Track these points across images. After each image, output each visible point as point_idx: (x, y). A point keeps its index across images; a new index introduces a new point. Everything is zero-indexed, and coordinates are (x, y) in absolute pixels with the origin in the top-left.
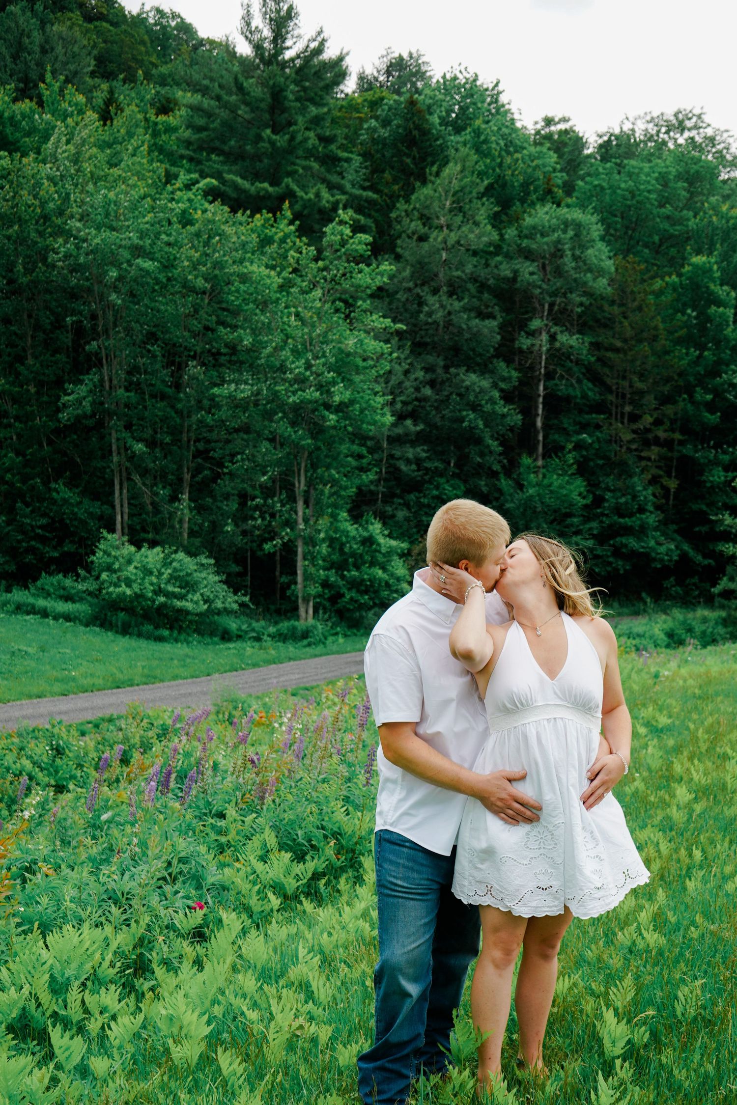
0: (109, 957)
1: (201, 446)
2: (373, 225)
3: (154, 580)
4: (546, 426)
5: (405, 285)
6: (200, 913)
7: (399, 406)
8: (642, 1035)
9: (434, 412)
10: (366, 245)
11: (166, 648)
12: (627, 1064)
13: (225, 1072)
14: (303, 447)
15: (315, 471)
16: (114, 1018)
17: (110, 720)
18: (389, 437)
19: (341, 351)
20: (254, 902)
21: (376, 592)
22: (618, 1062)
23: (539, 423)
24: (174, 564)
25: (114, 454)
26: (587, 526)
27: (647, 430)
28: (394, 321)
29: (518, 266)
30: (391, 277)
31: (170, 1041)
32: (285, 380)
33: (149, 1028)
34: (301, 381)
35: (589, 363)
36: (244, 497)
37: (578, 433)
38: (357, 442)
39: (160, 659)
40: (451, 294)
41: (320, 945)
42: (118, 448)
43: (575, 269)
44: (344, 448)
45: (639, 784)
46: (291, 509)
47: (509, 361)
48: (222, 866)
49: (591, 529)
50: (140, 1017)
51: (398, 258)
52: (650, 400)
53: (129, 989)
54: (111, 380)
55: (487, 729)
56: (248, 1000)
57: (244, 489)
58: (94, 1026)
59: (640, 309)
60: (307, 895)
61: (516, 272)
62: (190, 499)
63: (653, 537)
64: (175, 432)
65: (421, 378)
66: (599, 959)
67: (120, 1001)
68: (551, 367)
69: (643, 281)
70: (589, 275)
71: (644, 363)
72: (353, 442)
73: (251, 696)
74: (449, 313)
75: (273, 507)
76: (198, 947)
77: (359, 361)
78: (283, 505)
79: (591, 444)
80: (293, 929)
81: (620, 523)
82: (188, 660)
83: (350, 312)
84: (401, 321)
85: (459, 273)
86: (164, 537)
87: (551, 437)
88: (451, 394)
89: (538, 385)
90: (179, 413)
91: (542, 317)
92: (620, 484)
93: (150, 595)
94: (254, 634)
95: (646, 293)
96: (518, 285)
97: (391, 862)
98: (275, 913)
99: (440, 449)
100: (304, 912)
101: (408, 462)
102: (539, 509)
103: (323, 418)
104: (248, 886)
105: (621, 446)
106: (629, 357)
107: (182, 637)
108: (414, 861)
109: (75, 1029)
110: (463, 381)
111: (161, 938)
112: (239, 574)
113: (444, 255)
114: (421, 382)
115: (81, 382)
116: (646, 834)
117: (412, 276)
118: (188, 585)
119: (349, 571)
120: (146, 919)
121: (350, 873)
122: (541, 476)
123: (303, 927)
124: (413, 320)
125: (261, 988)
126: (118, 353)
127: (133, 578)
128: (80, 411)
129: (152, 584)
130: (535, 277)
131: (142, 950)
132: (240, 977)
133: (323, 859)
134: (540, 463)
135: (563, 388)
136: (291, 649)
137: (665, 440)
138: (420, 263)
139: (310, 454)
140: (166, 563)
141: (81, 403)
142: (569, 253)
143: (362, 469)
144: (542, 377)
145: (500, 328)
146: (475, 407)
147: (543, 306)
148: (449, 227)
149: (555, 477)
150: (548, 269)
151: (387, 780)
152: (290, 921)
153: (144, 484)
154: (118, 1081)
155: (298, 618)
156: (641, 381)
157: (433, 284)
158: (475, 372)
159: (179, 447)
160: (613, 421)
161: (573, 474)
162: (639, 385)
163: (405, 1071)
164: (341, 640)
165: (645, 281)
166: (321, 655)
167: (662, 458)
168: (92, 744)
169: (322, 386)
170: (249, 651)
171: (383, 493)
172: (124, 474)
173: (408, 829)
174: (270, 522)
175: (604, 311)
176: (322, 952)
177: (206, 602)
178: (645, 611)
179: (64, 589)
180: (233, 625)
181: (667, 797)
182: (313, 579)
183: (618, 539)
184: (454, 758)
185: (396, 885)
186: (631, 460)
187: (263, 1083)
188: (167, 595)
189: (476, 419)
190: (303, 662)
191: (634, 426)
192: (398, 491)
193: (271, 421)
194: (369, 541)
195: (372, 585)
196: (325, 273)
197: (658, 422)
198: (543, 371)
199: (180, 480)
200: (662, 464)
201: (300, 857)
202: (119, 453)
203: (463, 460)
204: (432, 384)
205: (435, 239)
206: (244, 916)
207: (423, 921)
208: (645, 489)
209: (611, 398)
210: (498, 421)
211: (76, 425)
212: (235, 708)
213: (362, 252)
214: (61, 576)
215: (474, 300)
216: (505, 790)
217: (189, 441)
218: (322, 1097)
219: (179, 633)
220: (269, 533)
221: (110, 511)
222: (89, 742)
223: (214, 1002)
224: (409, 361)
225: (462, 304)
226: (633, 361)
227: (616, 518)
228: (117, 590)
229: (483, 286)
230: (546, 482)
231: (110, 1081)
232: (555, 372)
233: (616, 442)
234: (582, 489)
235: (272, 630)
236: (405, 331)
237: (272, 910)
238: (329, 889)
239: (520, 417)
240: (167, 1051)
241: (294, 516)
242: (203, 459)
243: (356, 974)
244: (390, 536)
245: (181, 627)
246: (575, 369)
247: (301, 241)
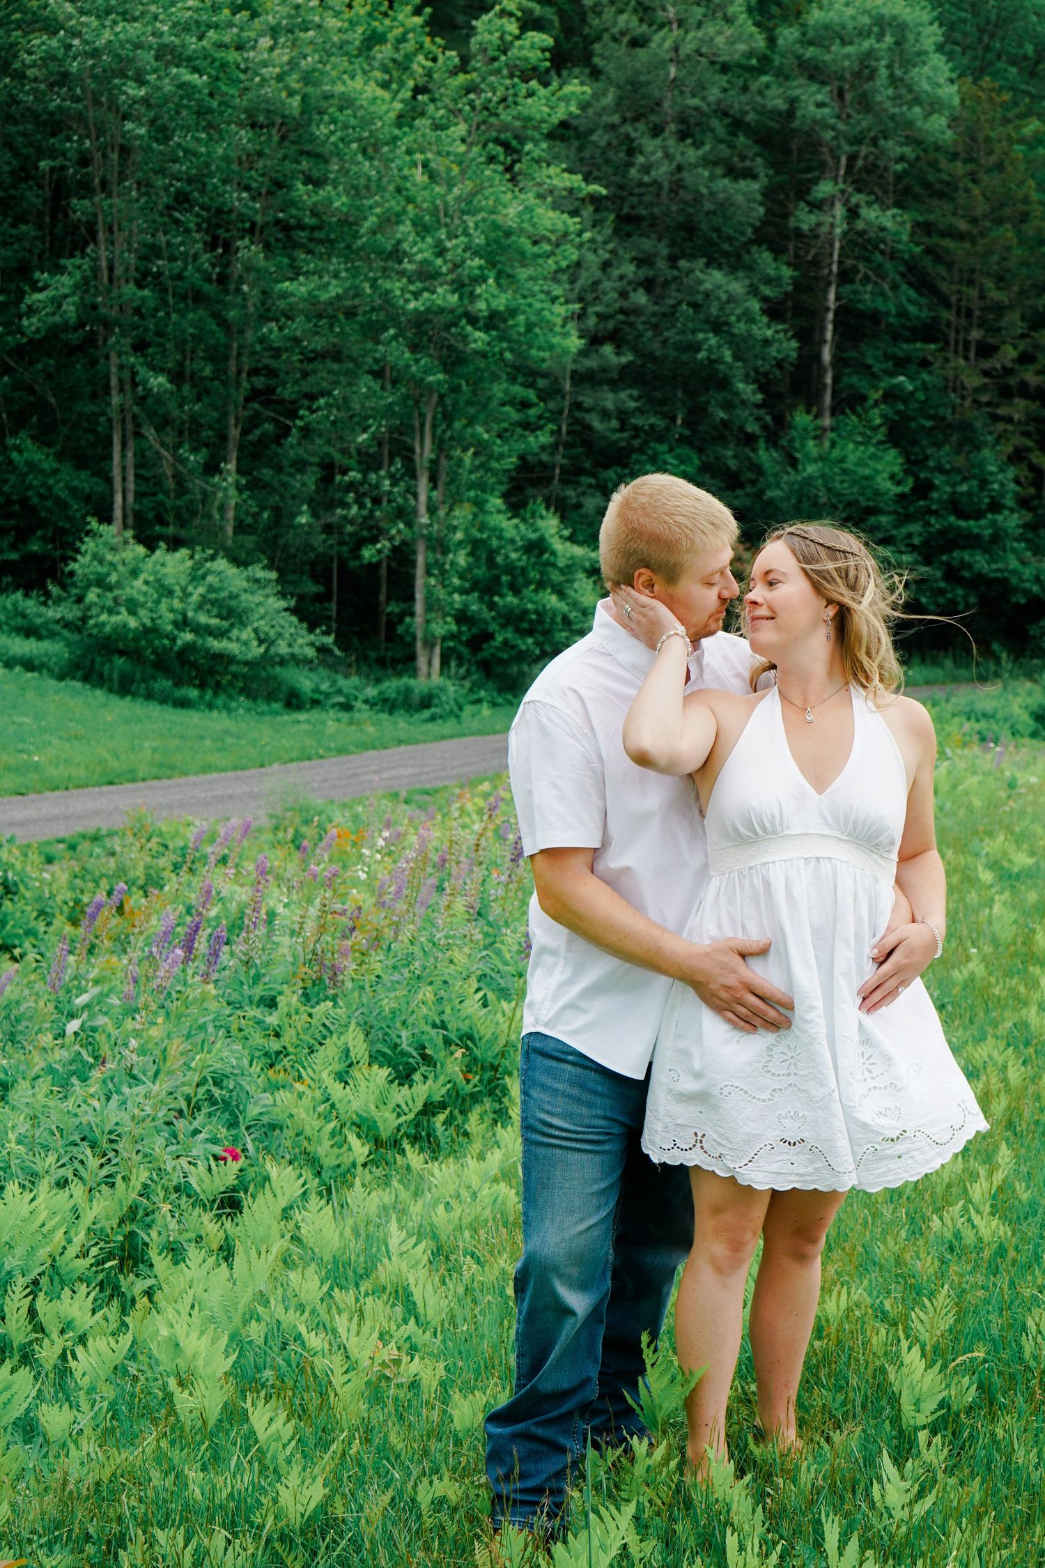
0: (80, 1238)
1: (260, 382)
2: (555, 18)
3: (177, 604)
4: (838, 361)
5: (606, 119)
6: (233, 1166)
7: (592, 321)
8: (966, 1392)
9: (649, 334)
10: (543, 50)
11: (193, 719)
12: (938, 1439)
13: (261, 1436)
14: (430, 388)
15: (449, 426)
16: (82, 1340)
17: (96, 838)
18: (574, 372)
19: (496, 226)
20: (324, 1150)
21: (546, 633)
22: (923, 1436)
23: (827, 355)
24: (210, 579)
25: (114, 392)
26: (904, 531)
27: (1008, 372)
28: (586, 179)
29: (797, 92)
30: (584, 106)
31: (172, 1383)
32: (402, 273)
33: (141, 1357)
34: (427, 276)
35: (912, 256)
36: (329, 469)
37: (892, 374)
38: (520, 379)
39: (183, 737)
40: (682, 136)
41: (431, 1225)
42: (121, 381)
43: (893, 99)
44: (498, 390)
45: (976, 967)
46: (408, 491)
47: (777, 251)
48: (273, 1087)
49: (909, 536)
50: (126, 1340)
51: (595, 73)
52: (1014, 321)
53: (110, 1291)
54: (111, 268)
55: (706, 866)
56: (306, 1315)
57: (328, 455)
58: (48, 1353)
59: (1000, 167)
60: (415, 1139)
61: (793, 102)
62: (240, 471)
63: (1014, 550)
64: (218, 357)
65: (631, 276)
66: (898, 1261)
67: (94, 1312)
68: (850, 262)
69: (1006, 121)
70: (917, 110)
71: (1004, 259)
72: (513, 380)
73: (332, 802)
74: (680, 168)
75: (377, 486)
76: (228, 1224)
77: (525, 243)
78: (395, 482)
79: (912, 394)
80: (388, 1198)
81: (959, 528)
82: (229, 740)
83: (514, 162)
84: (597, 180)
85: (696, 102)
86: (193, 532)
87: (845, 380)
88: (680, 303)
89: (825, 291)
90: (224, 323)
91: (835, 179)
92: (960, 460)
93: (169, 628)
94: (341, 699)
95: (1011, 141)
96: (796, 124)
97: (544, 1087)
98: (359, 1168)
99: (658, 394)
100: (408, 1168)
101: (605, 414)
102: (823, 500)
103: (465, 338)
104: (317, 1124)
105: (963, 398)
106: (979, 249)
107: (220, 701)
108: (583, 1087)
109: (17, 1357)
110: (700, 282)
111: (166, 1208)
112: (319, 598)
113: (673, 71)
114: (629, 283)
115: (61, 270)
116: (988, 1051)
117: (618, 105)
118: (232, 614)
119: (501, 596)
120: (141, 1175)
121: (488, 1104)
122: (827, 444)
123: (404, 1195)
124: (618, 179)
125: (329, 1294)
126: (125, 224)
127: (142, 599)
128: (57, 319)
129: (172, 610)
130: (826, 111)
131: (134, 1227)
132: (294, 1276)
133: (442, 1079)
134: (827, 421)
135: (867, 298)
136: (402, 724)
137: (1038, 388)
138: (632, 83)
139: (442, 397)
140: (196, 577)
141: (60, 306)
142: (884, 73)
143: (527, 426)
144: (833, 278)
145: (764, 195)
146: (718, 327)
147: (838, 159)
148: (680, 23)
149: (851, 446)
150: (848, 97)
151: (543, 950)
152: (386, 1182)
153: (163, 444)
154: (85, 1448)
155: (414, 673)
156: (999, 288)
157: (654, 118)
158: (720, 267)
159: (224, 383)
160: (950, 355)
161: (881, 442)
162: (996, 295)
163: (562, 1440)
164: (486, 711)
165: (1009, 121)
166: (452, 737)
167: (1031, 418)
168: (64, 878)
169: (463, 285)
170: (331, 726)
171: (562, 467)
172: (130, 427)
173: (574, 1033)
174: (372, 511)
175: (939, 170)
176: (435, 1237)
177: (261, 642)
178: (997, 675)
179: (24, 616)
180: (306, 682)
181: (1022, 989)
182: (441, 609)
183: (956, 554)
184: (653, 914)
185: (551, 1126)
186: (978, 420)
187: (326, 1457)
188: (197, 629)
189: (719, 347)
190: (421, 746)
191: (986, 364)
192: (588, 465)
193: (378, 342)
194: (537, 547)
195: (540, 621)
196: (472, 96)
197: (1025, 359)
198: (835, 268)
199: (223, 438)
200: (1031, 429)
201: (404, 1076)
202: (122, 390)
203: (696, 414)
204: (648, 285)
205: (660, 45)
206: (308, 1174)
207: (596, 1187)
208: (1002, 470)
209: (948, 315)
210: (758, 349)
211: (50, 342)
212: (307, 822)
213: (534, 61)
214: (19, 595)
215: (722, 146)
216: (734, 972)
217: (239, 373)
218: (425, 1481)
219: (216, 694)
220: (370, 528)
221: (101, 488)
222: (58, 873)
223: (252, 1316)
224: (610, 246)
225: (700, 152)
226: (988, 253)
227: (952, 519)
228: (115, 619)
229: (737, 125)
230: (836, 453)
231: (72, 1446)
232: (855, 270)
233: (954, 390)
234: (896, 469)
235: (371, 692)
236: (606, 197)
237: (354, 1165)
238: (452, 1130)
239: (794, 344)
240: (169, 1397)
241: (412, 502)
242: (261, 403)
243: (490, 1275)
244: (572, 539)
245: (218, 684)
246: (888, 266)
247: (433, 42)
